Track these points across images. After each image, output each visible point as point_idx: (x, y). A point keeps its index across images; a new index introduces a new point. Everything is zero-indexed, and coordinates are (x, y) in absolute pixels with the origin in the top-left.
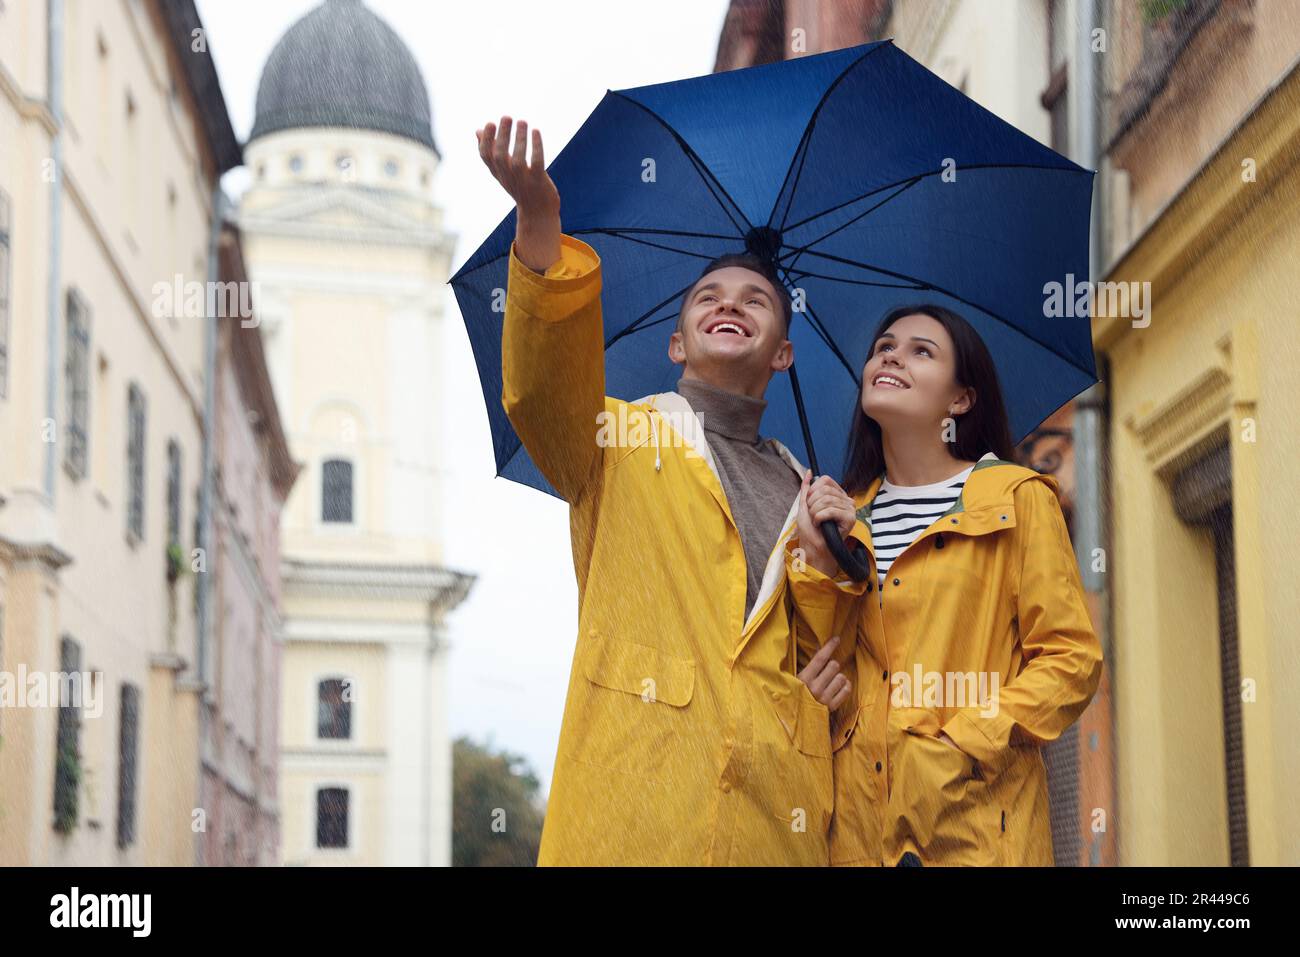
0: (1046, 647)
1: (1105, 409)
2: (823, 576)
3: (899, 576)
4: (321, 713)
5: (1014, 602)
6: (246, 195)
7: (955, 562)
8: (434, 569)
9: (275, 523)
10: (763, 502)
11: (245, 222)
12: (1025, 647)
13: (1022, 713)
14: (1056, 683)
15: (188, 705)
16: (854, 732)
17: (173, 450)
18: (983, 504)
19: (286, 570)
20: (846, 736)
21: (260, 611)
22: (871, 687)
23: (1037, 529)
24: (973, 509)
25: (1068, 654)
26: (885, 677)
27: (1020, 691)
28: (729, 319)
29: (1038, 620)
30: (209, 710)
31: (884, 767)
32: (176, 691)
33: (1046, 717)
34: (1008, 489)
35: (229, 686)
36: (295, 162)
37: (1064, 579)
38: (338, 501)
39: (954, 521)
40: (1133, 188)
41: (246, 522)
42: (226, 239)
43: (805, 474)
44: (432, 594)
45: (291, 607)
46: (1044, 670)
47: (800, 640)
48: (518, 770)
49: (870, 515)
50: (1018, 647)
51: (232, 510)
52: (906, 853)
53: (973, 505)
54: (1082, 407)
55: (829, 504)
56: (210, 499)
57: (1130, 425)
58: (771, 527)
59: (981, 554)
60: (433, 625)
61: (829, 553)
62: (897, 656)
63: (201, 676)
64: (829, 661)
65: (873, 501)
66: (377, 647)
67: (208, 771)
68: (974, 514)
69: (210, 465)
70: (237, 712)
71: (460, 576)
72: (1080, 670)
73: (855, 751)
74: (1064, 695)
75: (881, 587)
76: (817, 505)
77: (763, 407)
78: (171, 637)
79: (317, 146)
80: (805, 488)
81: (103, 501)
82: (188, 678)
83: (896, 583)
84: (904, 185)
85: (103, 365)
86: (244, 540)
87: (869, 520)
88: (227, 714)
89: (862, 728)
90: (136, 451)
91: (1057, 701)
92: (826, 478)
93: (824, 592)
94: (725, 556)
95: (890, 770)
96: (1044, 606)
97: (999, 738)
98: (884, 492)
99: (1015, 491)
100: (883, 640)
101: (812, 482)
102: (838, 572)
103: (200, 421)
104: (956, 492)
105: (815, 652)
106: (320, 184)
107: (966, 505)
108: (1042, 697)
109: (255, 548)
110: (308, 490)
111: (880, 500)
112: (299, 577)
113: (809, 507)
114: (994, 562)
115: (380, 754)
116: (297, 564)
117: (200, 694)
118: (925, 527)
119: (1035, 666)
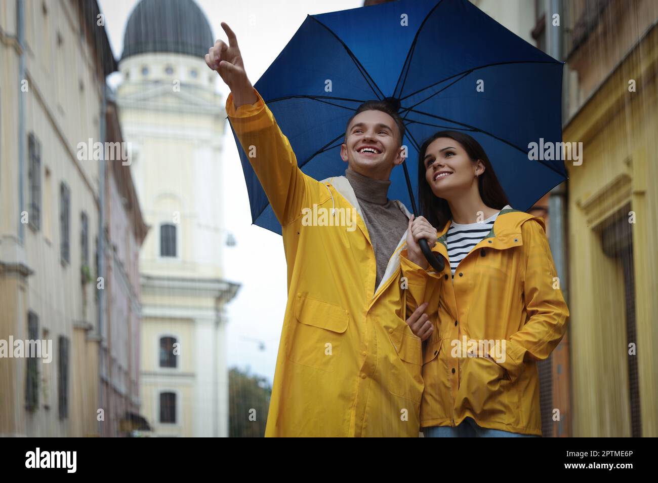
0: (540, 309)
1: (565, 196)
2: (419, 268)
3: (462, 272)
4: (161, 354)
5: (522, 284)
6: (119, 87)
7: (491, 264)
8: (218, 281)
9: (136, 256)
10: (387, 233)
11: (120, 101)
12: (529, 309)
13: (529, 346)
14: (546, 329)
15: (93, 349)
16: (439, 353)
17: (84, 217)
18: (505, 233)
19: (142, 281)
20: (435, 354)
21: (130, 301)
22: (448, 329)
23: (534, 247)
24: (500, 235)
25: (552, 314)
26: (456, 324)
27: (527, 333)
28: (369, 145)
29: (535, 295)
30: (104, 350)
31: (457, 371)
32: (87, 341)
33: (541, 347)
34: (518, 224)
35: (114, 339)
36: (145, 70)
37: (549, 273)
38: (168, 246)
39: (490, 242)
40: (580, 80)
41: (121, 255)
42: (110, 109)
43: (410, 216)
44: (217, 294)
45: (146, 299)
46: (539, 322)
47: (408, 303)
48: (262, 385)
49: (446, 240)
50: (525, 309)
51: (115, 249)
52: (467, 417)
53: (500, 233)
54: (554, 195)
55: (422, 230)
56: (103, 243)
57: (578, 204)
58: (391, 246)
59: (505, 260)
60: (218, 310)
61: (424, 257)
62: (462, 314)
63: (99, 333)
64: (422, 314)
65: (447, 232)
66: (189, 321)
67: (104, 382)
68: (500, 239)
69: (103, 225)
70: (119, 353)
71: (231, 285)
72: (558, 323)
73: (440, 362)
74: (551, 335)
75: (453, 277)
76: (417, 230)
77: (389, 185)
78: (84, 313)
79: (155, 63)
80: (410, 224)
81: (48, 243)
82: (93, 334)
83: (461, 275)
84: (464, 74)
85: (48, 173)
86: (120, 264)
87: (445, 242)
88: (114, 354)
89: (443, 350)
90: (65, 217)
91: (547, 339)
92: (421, 217)
93: (420, 277)
94: (365, 259)
95: (459, 373)
96: (538, 287)
97: (518, 359)
98: (453, 228)
99: (522, 226)
100: (455, 305)
101: (414, 220)
102: (428, 267)
103: (98, 203)
104: (490, 226)
105: (415, 309)
106: (157, 82)
107: (496, 234)
108: (539, 337)
109: (127, 269)
110: (153, 240)
111: (451, 231)
112: (150, 284)
113: (412, 232)
114: (512, 264)
115: (192, 375)
116: (149, 278)
117: (99, 342)
118: (475, 245)
119: (534, 320)
